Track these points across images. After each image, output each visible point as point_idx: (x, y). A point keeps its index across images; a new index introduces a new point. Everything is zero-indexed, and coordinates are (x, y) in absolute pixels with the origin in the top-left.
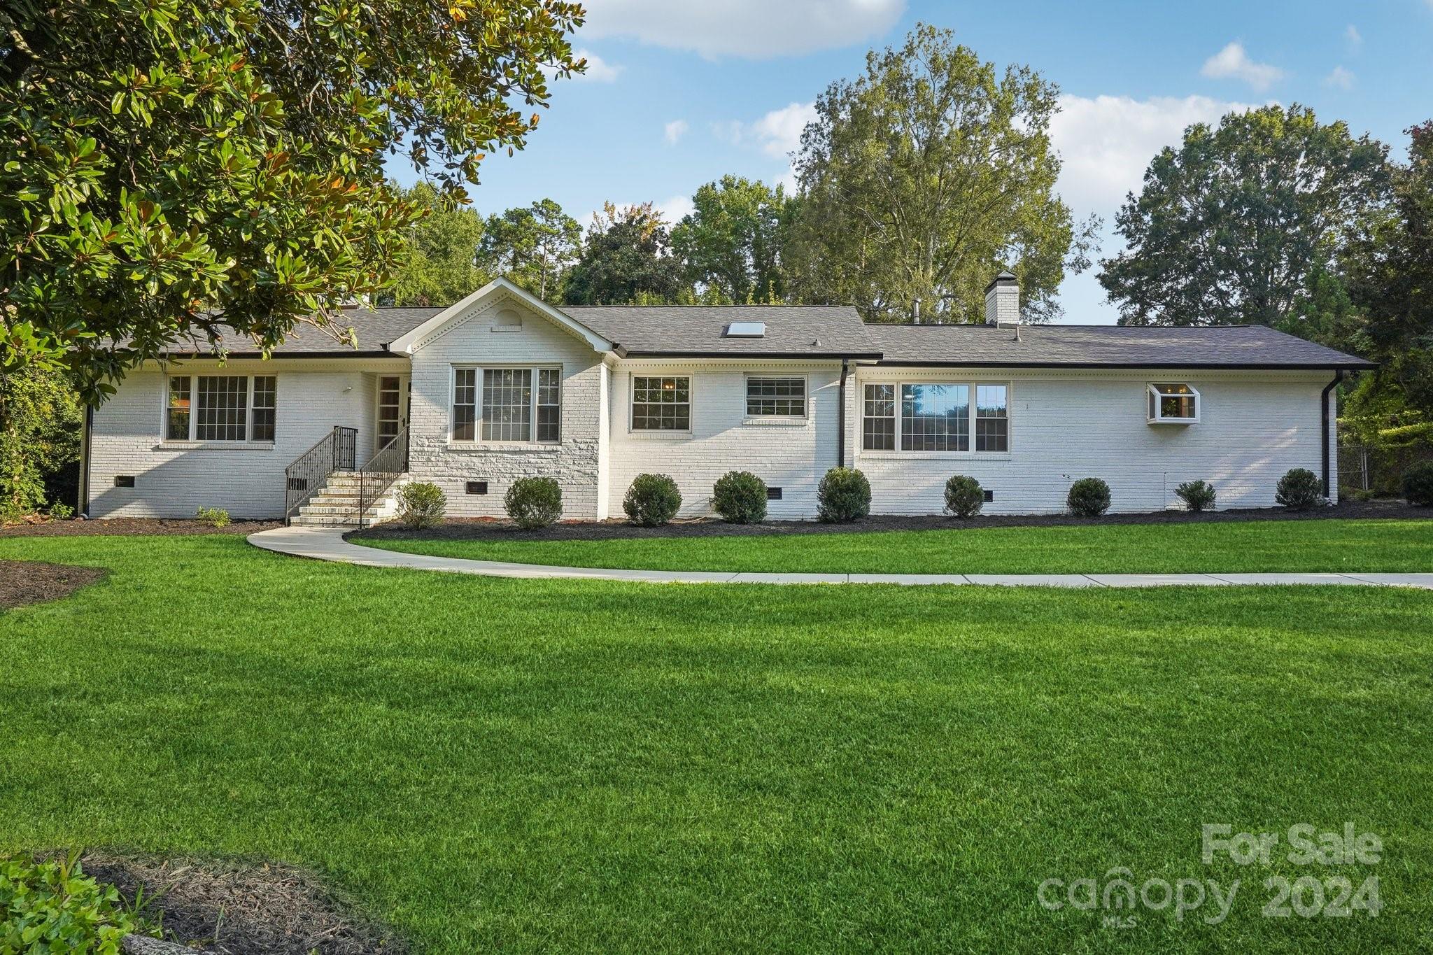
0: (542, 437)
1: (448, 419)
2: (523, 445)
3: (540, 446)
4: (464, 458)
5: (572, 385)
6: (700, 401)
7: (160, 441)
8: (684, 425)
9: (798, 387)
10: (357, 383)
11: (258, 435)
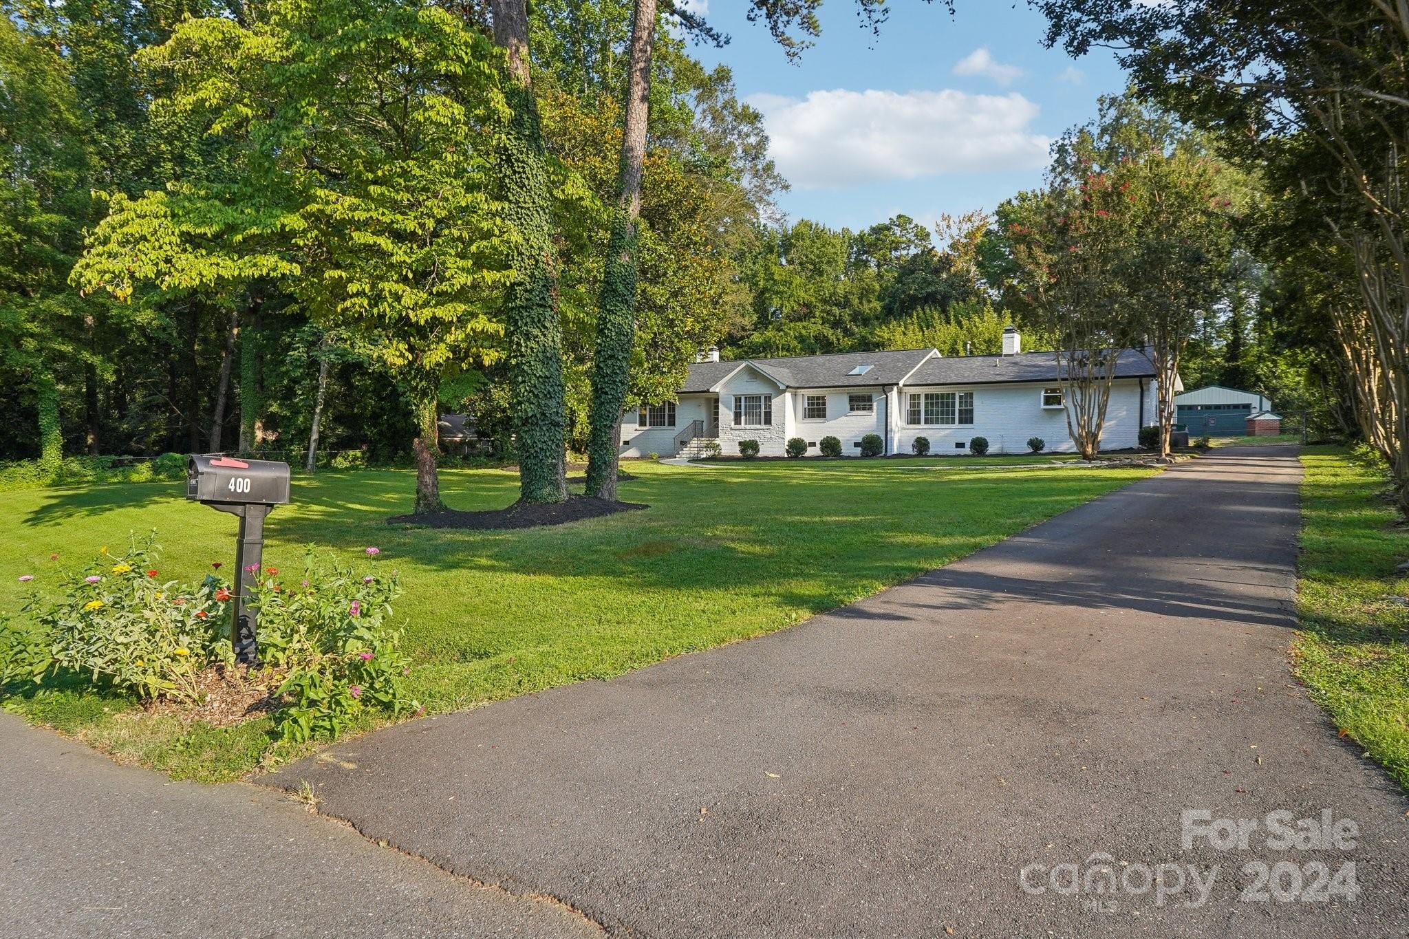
0: (765, 423)
1: (732, 416)
2: (758, 427)
3: (764, 427)
4: (737, 432)
5: (775, 402)
6: (830, 408)
7: (637, 426)
8: (824, 416)
9: (870, 399)
10: (703, 401)
11: (669, 425)
